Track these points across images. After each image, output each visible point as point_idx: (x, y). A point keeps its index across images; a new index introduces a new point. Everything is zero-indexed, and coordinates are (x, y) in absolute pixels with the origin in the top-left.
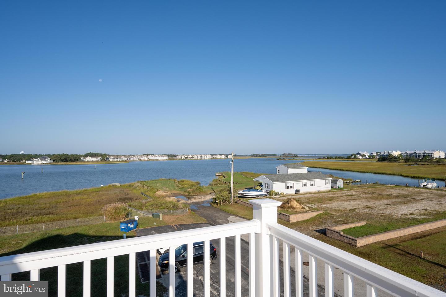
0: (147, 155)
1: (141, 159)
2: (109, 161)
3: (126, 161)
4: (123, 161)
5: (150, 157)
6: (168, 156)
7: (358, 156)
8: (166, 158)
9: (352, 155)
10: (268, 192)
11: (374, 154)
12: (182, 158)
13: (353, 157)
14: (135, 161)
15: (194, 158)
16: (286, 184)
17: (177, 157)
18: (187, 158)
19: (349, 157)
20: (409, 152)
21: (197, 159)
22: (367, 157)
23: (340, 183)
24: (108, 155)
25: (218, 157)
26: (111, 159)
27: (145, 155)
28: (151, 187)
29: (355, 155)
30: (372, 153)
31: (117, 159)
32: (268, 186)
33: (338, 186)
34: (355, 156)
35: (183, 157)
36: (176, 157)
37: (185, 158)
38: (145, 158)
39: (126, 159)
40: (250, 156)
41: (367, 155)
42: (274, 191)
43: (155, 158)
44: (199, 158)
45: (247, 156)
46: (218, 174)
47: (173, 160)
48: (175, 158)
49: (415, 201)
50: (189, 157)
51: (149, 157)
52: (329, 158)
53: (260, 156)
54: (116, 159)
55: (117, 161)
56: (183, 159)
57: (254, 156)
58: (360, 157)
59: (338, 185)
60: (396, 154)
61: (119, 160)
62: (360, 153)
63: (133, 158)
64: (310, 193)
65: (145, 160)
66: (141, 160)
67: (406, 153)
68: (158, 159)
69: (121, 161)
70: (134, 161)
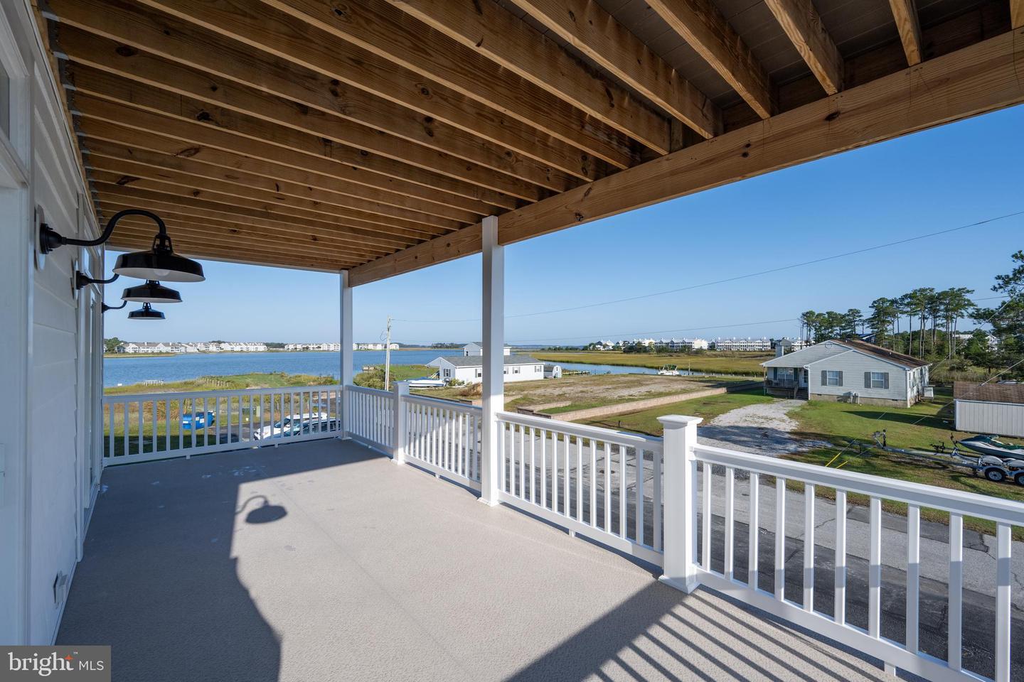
0: (220, 342)
1: (204, 349)
2: (124, 352)
3: (167, 353)
4: (161, 353)
5: (226, 347)
6: (267, 345)
7: (599, 346)
8: (262, 348)
9: (590, 345)
10: (447, 382)
11: (621, 345)
12: (296, 348)
13: (591, 347)
14: (190, 353)
15: (321, 349)
16: (476, 370)
17: (286, 347)
18: (307, 348)
19: (585, 349)
20: (664, 341)
21: (328, 351)
22: (611, 348)
23: (558, 370)
24: (122, 341)
25: (370, 347)
26: (130, 349)
27: (214, 342)
28: (233, 382)
29: (594, 345)
30: (618, 343)
31: (146, 350)
32: (447, 373)
33: (554, 375)
34: (594, 347)
35: (299, 347)
36: (283, 347)
37: (304, 348)
38: (213, 348)
39: (169, 349)
40: (429, 347)
41: (611, 344)
42: (458, 380)
43: (237, 348)
44: (331, 349)
45: (424, 347)
46: (367, 368)
47: (278, 351)
48: (281, 349)
49: (642, 385)
50: (311, 347)
51: (222, 345)
52: (557, 349)
53: (447, 347)
54: (142, 350)
55: (146, 353)
56: (300, 351)
57: (436, 347)
58: (602, 348)
59: (554, 373)
60: (646, 343)
61: (150, 350)
62: (602, 341)
63: (186, 347)
64: (511, 383)
65: (213, 352)
66: (204, 352)
67: (661, 342)
68: (245, 350)
69: (157, 353)
70: (187, 353)
